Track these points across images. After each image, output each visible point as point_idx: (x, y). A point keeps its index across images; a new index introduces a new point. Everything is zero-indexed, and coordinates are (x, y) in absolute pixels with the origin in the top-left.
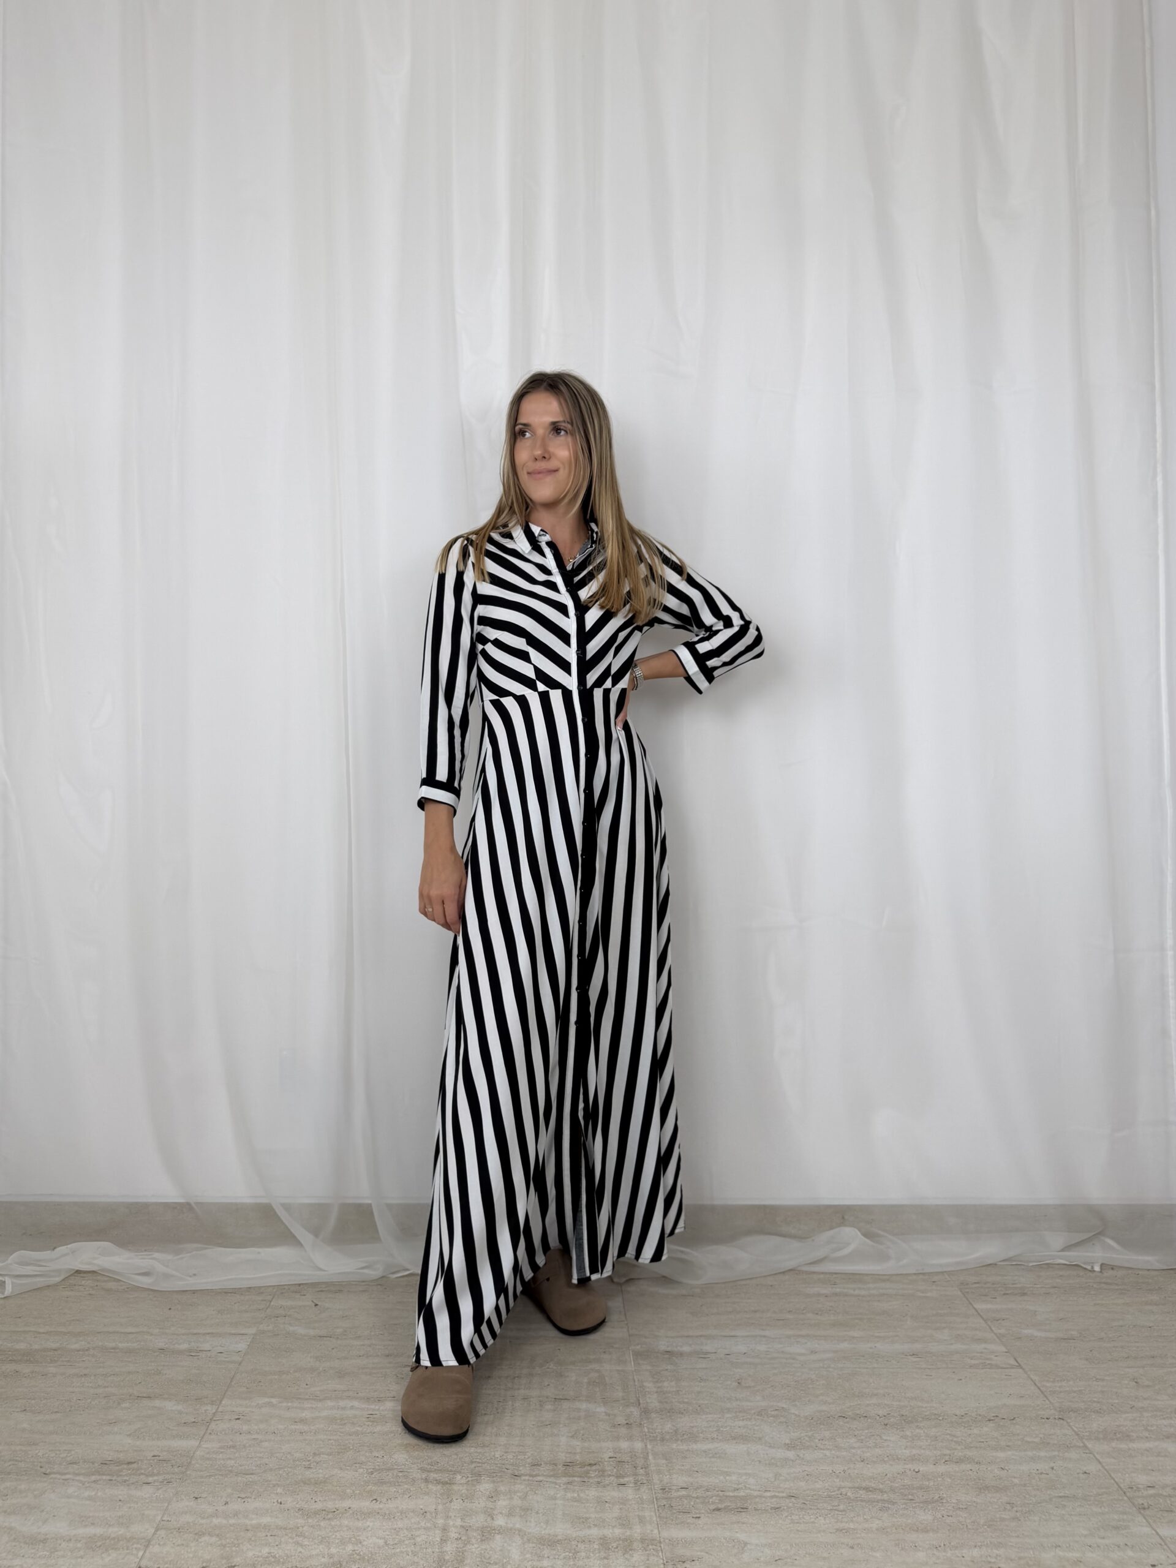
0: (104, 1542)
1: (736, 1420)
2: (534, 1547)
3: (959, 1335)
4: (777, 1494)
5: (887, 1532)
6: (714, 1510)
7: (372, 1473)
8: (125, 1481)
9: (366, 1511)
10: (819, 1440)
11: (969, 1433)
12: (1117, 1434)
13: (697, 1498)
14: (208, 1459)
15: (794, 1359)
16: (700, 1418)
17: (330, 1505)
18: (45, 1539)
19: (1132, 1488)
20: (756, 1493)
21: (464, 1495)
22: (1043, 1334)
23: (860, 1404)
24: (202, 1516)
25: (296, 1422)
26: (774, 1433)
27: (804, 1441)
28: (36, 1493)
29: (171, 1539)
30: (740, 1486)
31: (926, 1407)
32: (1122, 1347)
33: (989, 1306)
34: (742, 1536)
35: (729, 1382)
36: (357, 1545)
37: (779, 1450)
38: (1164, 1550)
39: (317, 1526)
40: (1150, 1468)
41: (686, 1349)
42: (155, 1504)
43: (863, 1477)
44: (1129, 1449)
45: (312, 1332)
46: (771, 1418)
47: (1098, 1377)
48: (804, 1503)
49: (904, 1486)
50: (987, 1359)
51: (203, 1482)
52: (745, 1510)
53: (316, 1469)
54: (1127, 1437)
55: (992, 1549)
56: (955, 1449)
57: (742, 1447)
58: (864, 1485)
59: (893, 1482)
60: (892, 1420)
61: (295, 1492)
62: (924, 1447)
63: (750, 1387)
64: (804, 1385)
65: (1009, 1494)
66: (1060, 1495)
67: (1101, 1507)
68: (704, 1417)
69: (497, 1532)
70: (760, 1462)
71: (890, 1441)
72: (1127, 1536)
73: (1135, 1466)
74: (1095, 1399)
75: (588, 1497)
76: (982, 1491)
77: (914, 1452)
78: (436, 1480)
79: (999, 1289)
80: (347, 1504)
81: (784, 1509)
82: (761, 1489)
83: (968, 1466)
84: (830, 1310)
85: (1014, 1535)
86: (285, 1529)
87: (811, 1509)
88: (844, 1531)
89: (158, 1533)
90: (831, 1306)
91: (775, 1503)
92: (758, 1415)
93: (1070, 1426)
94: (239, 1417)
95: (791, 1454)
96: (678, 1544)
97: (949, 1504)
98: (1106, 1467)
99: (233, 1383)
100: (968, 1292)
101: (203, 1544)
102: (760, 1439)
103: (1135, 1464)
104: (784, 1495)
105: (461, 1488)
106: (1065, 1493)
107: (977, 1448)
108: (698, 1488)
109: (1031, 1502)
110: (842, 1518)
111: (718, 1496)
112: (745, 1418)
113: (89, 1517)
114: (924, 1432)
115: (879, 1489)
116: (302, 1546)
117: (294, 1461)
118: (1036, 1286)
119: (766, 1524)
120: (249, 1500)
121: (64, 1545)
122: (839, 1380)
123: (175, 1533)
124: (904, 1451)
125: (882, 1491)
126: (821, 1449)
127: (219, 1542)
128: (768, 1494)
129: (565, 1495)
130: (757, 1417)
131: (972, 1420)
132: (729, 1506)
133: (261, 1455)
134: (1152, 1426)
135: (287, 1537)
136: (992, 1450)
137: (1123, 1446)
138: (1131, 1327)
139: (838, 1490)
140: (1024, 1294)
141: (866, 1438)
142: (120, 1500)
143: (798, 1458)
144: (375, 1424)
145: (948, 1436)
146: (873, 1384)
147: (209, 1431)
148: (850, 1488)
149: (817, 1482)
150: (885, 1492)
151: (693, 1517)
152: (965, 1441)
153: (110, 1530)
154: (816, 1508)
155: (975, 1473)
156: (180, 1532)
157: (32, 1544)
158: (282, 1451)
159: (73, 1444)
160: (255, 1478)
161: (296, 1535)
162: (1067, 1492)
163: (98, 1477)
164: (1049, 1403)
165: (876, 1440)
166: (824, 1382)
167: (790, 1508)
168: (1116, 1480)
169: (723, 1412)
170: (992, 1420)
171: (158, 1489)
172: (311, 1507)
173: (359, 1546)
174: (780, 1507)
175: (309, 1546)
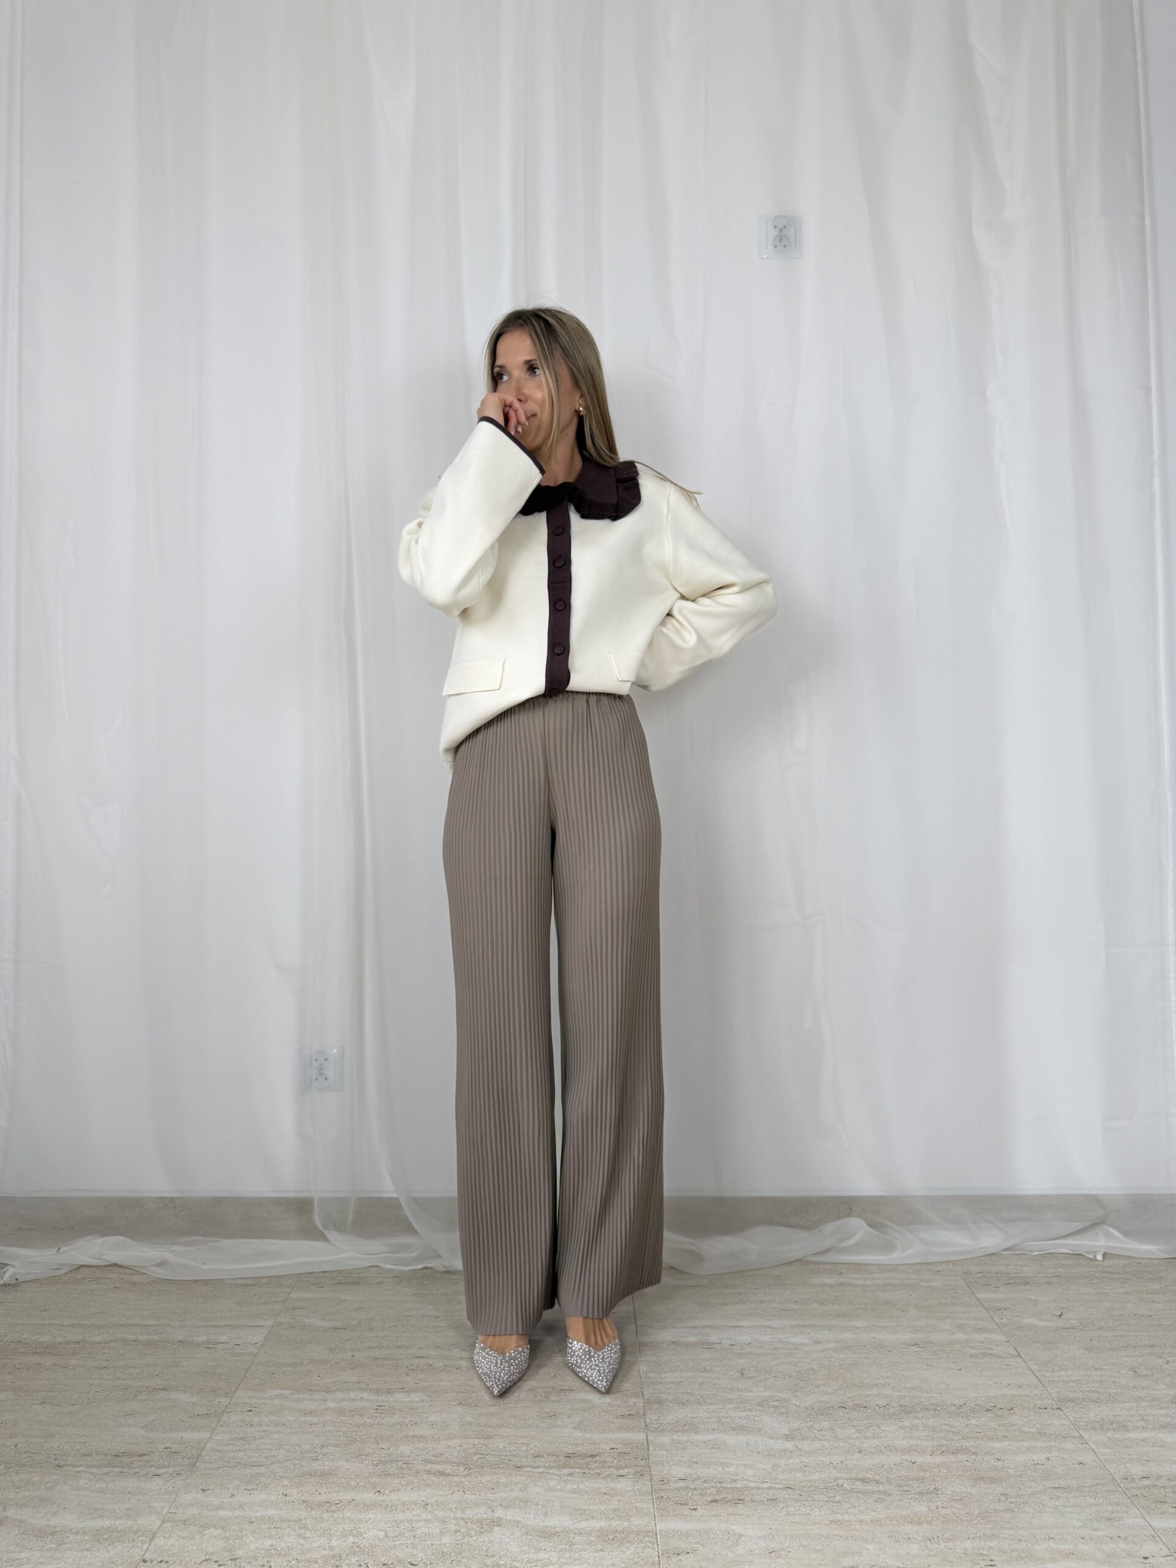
0: (110, 1534)
1: (737, 1410)
2: (531, 1540)
3: (961, 1325)
4: (774, 1485)
5: (881, 1524)
6: (711, 1501)
7: (377, 1465)
8: (136, 1473)
9: (369, 1503)
10: (818, 1431)
11: (967, 1423)
12: (1114, 1424)
13: (695, 1489)
14: (218, 1451)
15: (796, 1349)
16: (702, 1409)
17: (334, 1497)
18: (53, 1532)
19: (1127, 1479)
20: (754, 1484)
21: (465, 1487)
22: (1044, 1324)
23: (860, 1395)
24: (208, 1508)
25: (306, 1414)
26: (774, 1424)
27: (803, 1432)
28: (48, 1485)
29: (176, 1532)
30: (738, 1477)
31: (925, 1398)
32: (1122, 1336)
33: (992, 1296)
34: (737, 1528)
35: (732, 1373)
36: (358, 1536)
37: (779, 1441)
38: (1157, 1542)
39: (320, 1518)
40: (1145, 1458)
41: (692, 1339)
42: (162, 1497)
43: (859, 1468)
44: (1125, 1439)
45: (327, 1324)
46: (772, 1409)
47: (1096, 1366)
48: (801, 1495)
49: (900, 1477)
50: (988, 1349)
51: (212, 1474)
52: (742, 1502)
53: (322, 1461)
54: (1123, 1427)
55: (985, 1542)
56: (952, 1440)
57: (742, 1438)
58: (860, 1476)
59: (890, 1473)
60: (892, 1410)
61: (301, 1484)
62: (921, 1438)
63: (752, 1377)
64: (806, 1375)
65: (1004, 1485)
66: (1054, 1486)
67: (1095, 1499)
68: (706, 1407)
69: (496, 1524)
70: (759, 1453)
71: (888, 1431)
72: (1120, 1528)
73: (1131, 1457)
74: (1093, 1389)
75: (587, 1489)
76: (978, 1482)
77: (912, 1442)
78: (440, 1472)
79: (1003, 1278)
80: (348, 1496)
81: (780, 1501)
82: (758, 1481)
83: (965, 1456)
84: (835, 1300)
85: (1008, 1527)
86: (289, 1521)
87: (807, 1500)
88: (838, 1523)
89: (165, 1525)
90: (836, 1296)
91: (772, 1495)
92: (759, 1406)
93: (1066, 1416)
94: (251, 1409)
95: (790, 1445)
96: (674, 1536)
97: (944, 1496)
98: (1101, 1458)
99: (247, 1375)
100: (971, 1282)
101: (207, 1536)
102: (760, 1430)
103: (1131, 1455)
104: (781, 1486)
105: (463, 1479)
106: (1060, 1484)
107: (974, 1438)
108: (696, 1479)
109: (1026, 1493)
110: (838, 1509)
111: (716, 1487)
112: (746, 1408)
113: (98, 1509)
114: (922, 1422)
115: (876, 1480)
116: (304, 1538)
117: (302, 1453)
118: (1039, 1275)
119: (762, 1517)
120: (255, 1492)
121: (72, 1538)
122: (840, 1371)
123: (181, 1525)
124: (902, 1442)
125: (877, 1482)
126: (820, 1440)
127: (224, 1535)
128: (765, 1485)
129: (565, 1486)
130: (758, 1408)
131: (970, 1410)
132: (726, 1498)
133: (270, 1447)
134: (1149, 1415)
135: (290, 1530)
136: (989, 1440)
137: (1119, 1436)
138: (1131, 1316)
139: (835, 1481)
140: (1026, 1283)
141: (865, 1429)
142: (130, 1493)
143: (796, 1449)
144: (384, 1415)
145: (946, 1427)
146: (874, 1374)
147: (220, 1424)
148: (846, 1479)
149: (815, 1473)
150: (881, 1483)
151: (690, 1509)
152: (963, 1431)
153: (119, 1522)
154: (811, 1499)
155: (971, 1464)
156: (186, 1525)
157: (40, 1537)
158: (291, 1443)
159: (87, 1436)
160: (263, 1470)
161: (299, 1528)
162: (1062, 1483)
163: (110, 1469)
164: (1047, 1393)
165: (875, 1430)
166: (826, 1372)
167: (786, 1499)
168: (1111, 1471)
169: (725, 1403)
170: (991, 1410)
171: (167, 1482)
172: (315, 1499)
173: (361, 1538)
174: (777, 1499)
175: (310, 1538)
